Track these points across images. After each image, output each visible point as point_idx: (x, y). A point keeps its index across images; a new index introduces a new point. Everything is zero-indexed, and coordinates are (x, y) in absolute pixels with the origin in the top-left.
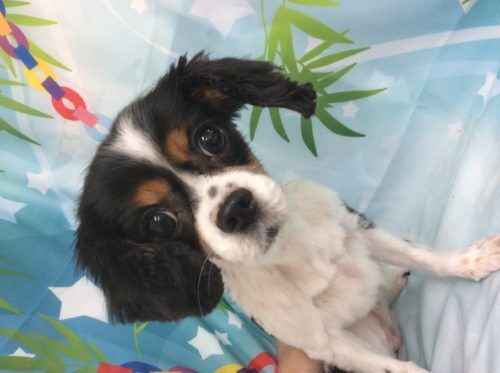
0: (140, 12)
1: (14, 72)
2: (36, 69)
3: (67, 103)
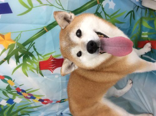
1: (30, 101)
2: (36, 99)
3: (45, 102)
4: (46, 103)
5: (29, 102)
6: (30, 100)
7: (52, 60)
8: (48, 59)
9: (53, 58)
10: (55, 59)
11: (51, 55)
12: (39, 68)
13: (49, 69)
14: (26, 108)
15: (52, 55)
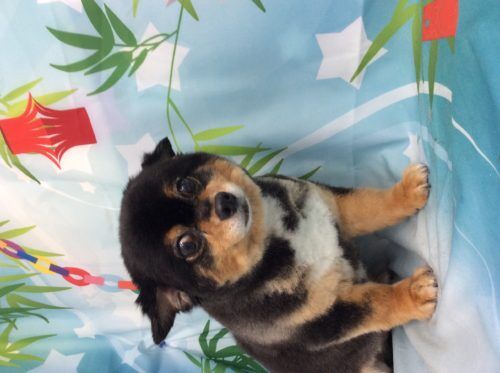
0: (93, 192)
1: (26, 268)
2: (39, 262)
4: (81, 283)
5: (21, 267)
6: (24, 262)
7: (39, 116)
8: (24, 110)
9: (39, 108)
10: (47, 112)
11: (30, 96)
12: (6, 146)
13: (43, 151)
14: (20, 288)
15: (33, 96)
